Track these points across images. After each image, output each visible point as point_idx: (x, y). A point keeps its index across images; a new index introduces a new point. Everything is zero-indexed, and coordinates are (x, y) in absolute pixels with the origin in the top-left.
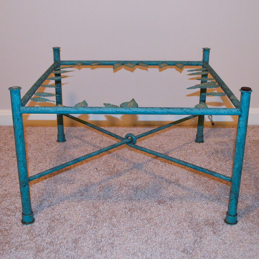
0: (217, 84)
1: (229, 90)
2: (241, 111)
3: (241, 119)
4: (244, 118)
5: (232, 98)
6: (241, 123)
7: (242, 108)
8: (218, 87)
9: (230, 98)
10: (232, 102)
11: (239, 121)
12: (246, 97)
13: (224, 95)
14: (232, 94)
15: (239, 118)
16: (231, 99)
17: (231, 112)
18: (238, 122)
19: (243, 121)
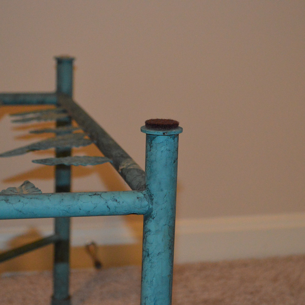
0: (87, 137)
1: (118, 147)
2: (151, 197)
3: (152, 225)
4: (163, 222)
5: (125, 167)
6: (151, 238)
7: (154, 187)
8: (89, 144)
9: (121, 168)
10: (124, 177)
11: (146, 232)
12: (163, 149)
13: (103, 162)
14: (125, 156)
15: (145, 224)
16: (122, 170)
17: (115, 203)
18: (144, 238)
19: (157, 231)
